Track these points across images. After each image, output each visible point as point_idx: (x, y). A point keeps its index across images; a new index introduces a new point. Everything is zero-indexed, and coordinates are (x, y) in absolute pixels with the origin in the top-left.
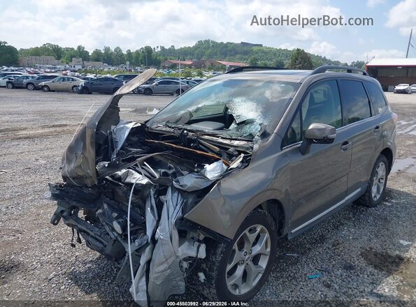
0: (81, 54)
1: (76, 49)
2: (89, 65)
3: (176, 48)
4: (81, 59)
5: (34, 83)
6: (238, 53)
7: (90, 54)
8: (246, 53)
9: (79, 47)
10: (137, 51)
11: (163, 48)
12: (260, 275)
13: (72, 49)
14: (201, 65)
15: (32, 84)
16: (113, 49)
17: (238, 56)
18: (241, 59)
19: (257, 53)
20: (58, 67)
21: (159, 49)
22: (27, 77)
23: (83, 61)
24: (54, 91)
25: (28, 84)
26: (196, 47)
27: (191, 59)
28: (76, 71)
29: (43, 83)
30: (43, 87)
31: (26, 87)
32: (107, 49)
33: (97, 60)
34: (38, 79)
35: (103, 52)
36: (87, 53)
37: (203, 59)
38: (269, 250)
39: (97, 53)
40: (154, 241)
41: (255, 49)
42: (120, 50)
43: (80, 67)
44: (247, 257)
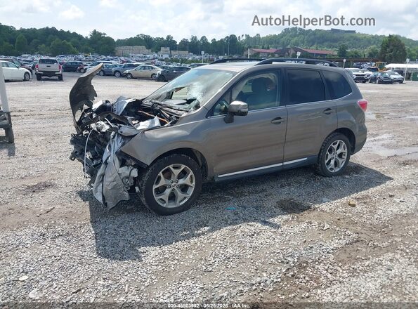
0: (169, 43)
1: (165, 39)
2: (176, 54)
3: (261, 37)
4: (168, 48)
5: (121, 71)
6: (326, 41)
7: (178, 43)
8: (335, 40)
9: (168, 37)
10: (222, 40)
11: (248, 37)
12: (186, 200)
13: (162, 38)
14: (285, 53)
15: (119, 71)
16: (199, 38)
17: (326, 44)
18: (330, 47)
19: (349, 40)
20: (148, 56)
21: (244, 38)
22: (116, 66)
23: (170, 50)
24: (136, 78)
25: (116, 71)
26: (282, 35)
27: (276, 47)
28: (163, 60)
29: (127, 71)
30: (127, 74)
31: (114, 75)
32: (194, 39)
33: (183, 49)
34: (124, 67)
35: (190, 41)
36: (175, 42)
37: (289, 47)
38: (194, 183)
39: (184, 42)
40: (106, 163)
41: (347, 36)
42: (206, 39)
43: (167, 56)
44: (173, 184)
